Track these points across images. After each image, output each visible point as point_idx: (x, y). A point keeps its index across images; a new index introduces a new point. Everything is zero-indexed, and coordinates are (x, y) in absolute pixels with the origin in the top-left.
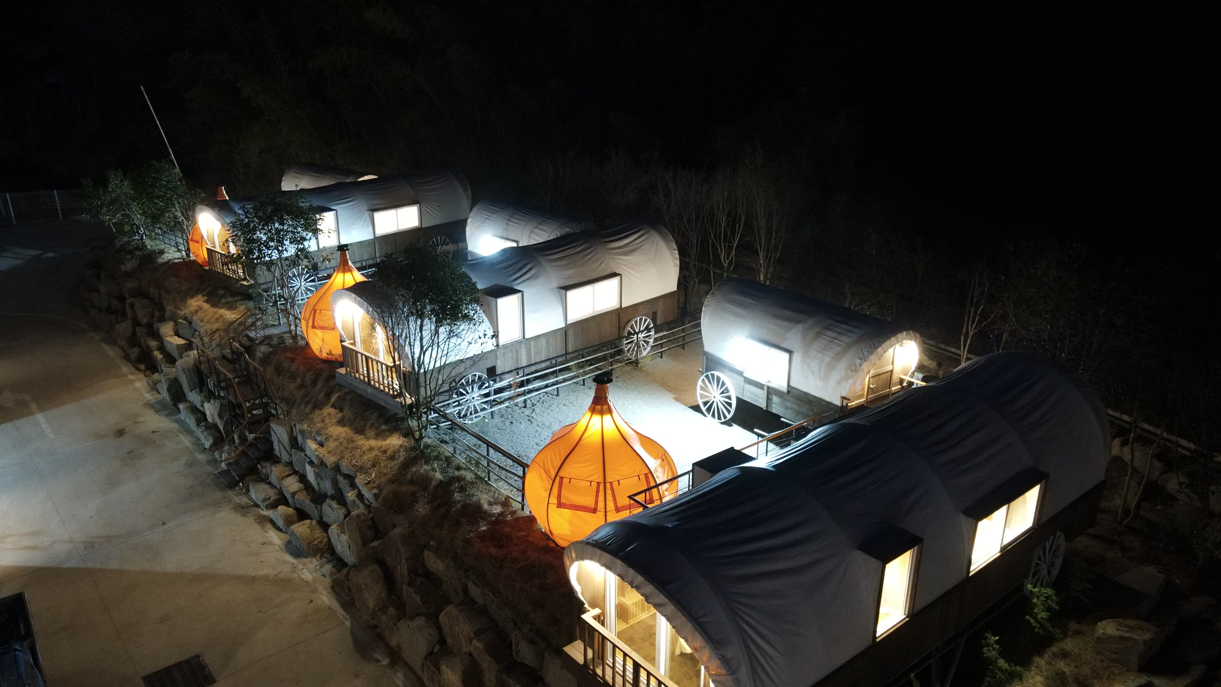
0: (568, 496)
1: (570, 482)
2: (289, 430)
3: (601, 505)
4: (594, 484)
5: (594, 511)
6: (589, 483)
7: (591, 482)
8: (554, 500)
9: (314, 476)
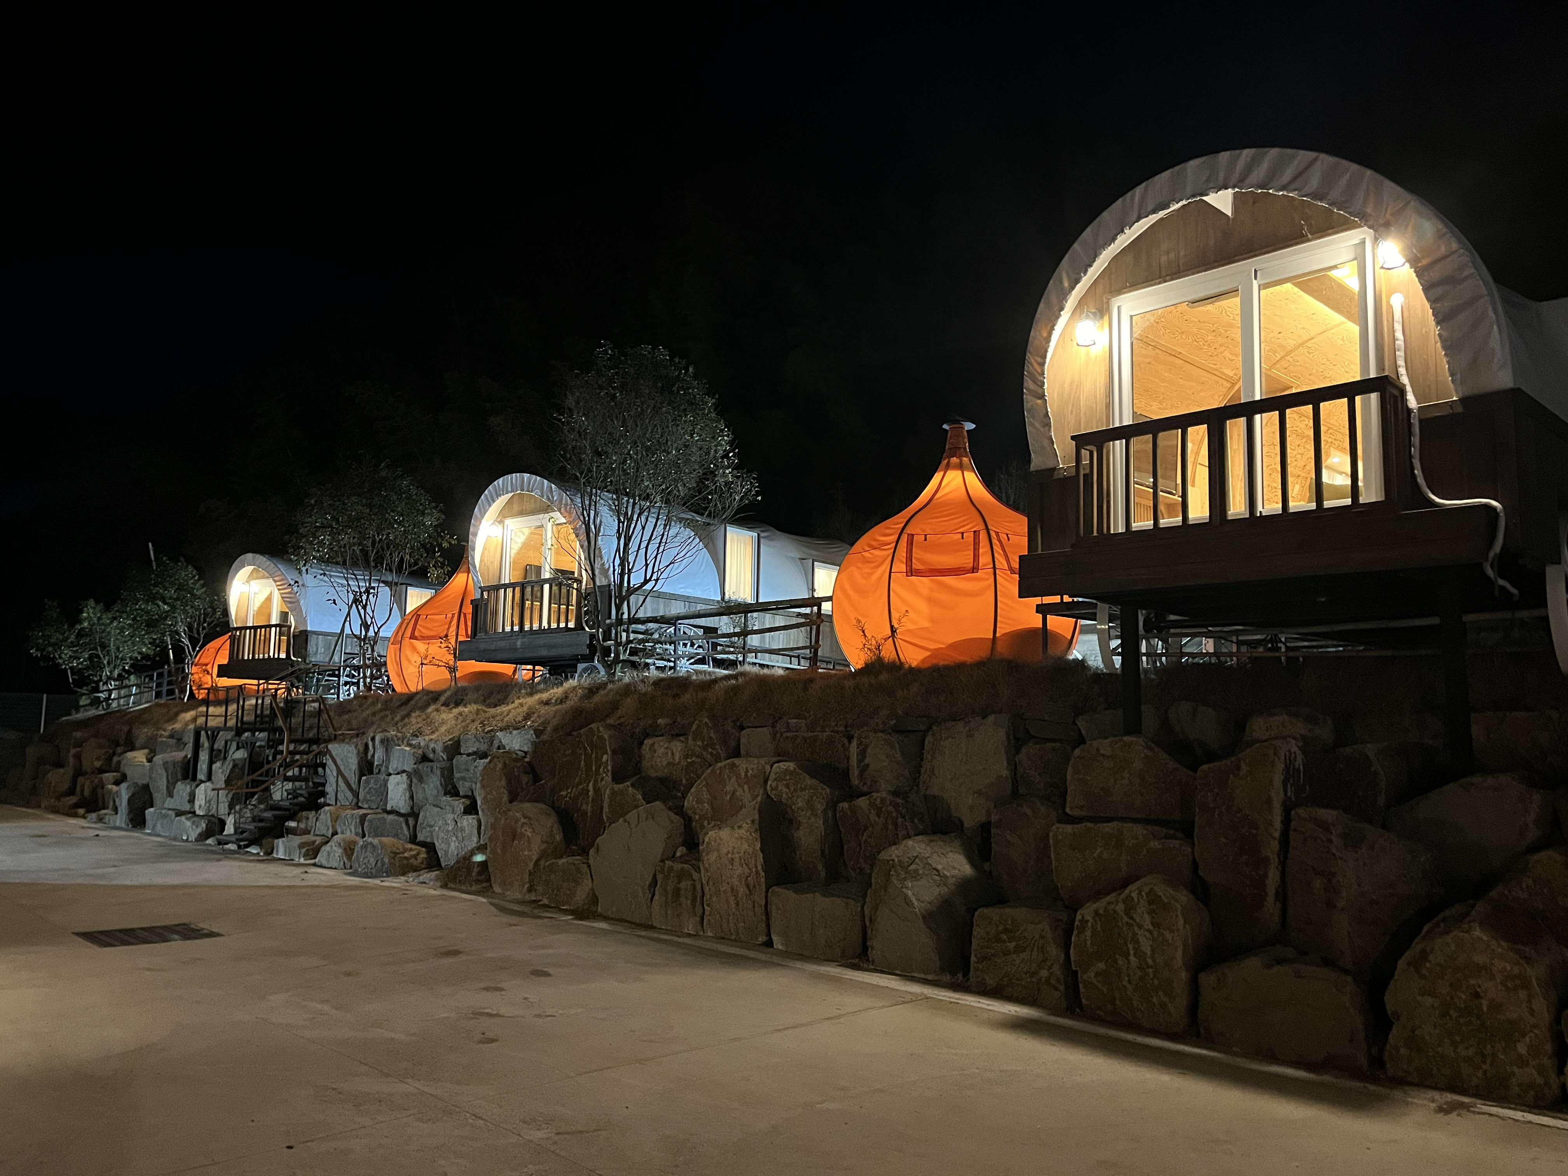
0: (923, 557)
1: (926, 540)
2: (361, 749)
3: (985, 559)
4: (969, 537)
5: (975, 569)
6: (960, 535)
7: (963, 533)
8: (900, 567)
9: (405, 786)
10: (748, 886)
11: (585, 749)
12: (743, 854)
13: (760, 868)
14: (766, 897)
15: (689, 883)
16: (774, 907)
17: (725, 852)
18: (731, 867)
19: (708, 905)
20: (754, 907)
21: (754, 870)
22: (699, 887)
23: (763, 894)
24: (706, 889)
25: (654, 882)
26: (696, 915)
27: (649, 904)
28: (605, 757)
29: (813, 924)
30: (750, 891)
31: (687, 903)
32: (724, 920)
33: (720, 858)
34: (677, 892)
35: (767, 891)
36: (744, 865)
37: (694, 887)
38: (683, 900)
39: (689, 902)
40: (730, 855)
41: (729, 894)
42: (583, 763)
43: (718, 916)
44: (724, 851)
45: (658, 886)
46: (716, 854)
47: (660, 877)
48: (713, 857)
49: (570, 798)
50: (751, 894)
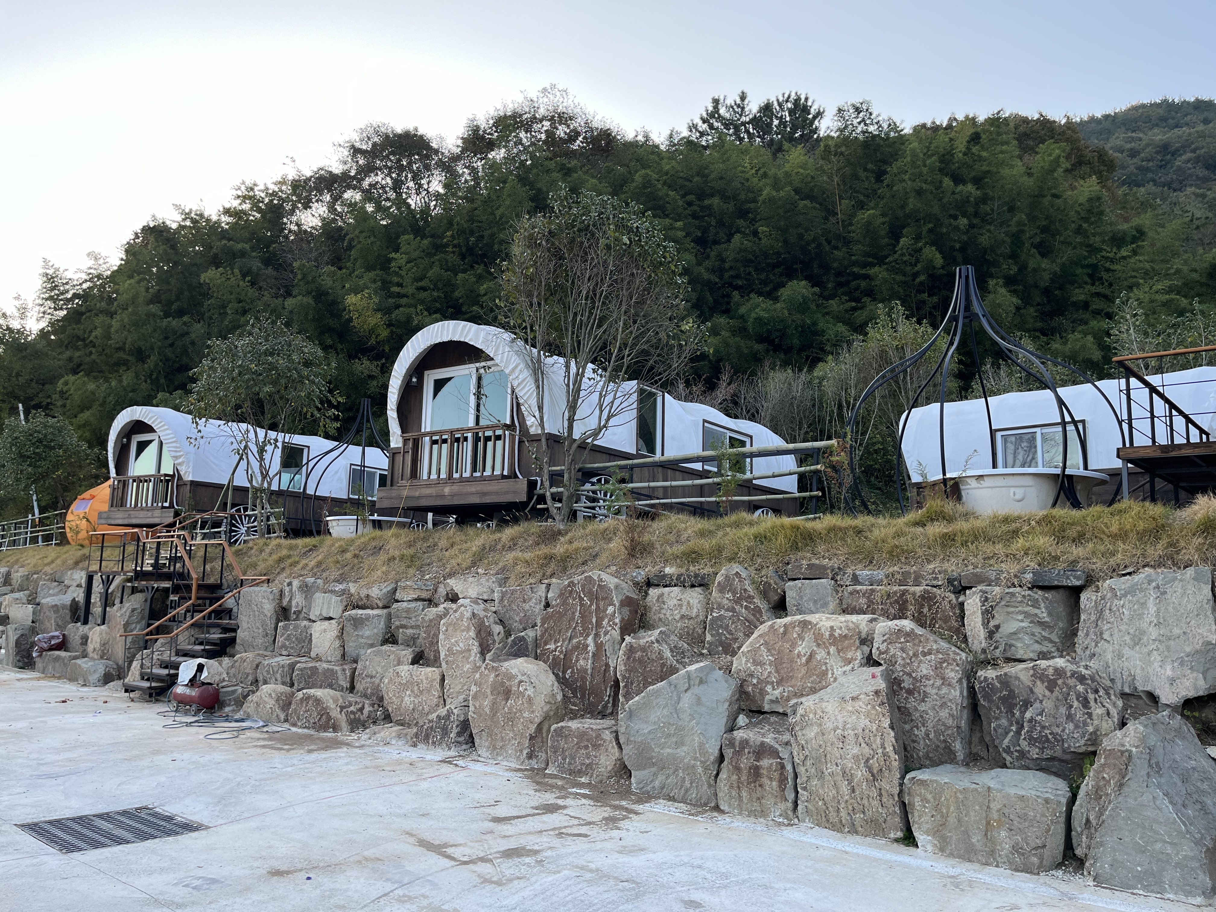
2: (276, 595)
9: (335, 633)
10: (870, 769)
11: (581, 599)
12: (861, 730)
13: (889, 749)
14: (901, 785)
15: (774, 761)
16: (917, 799)
17: (831, 727)
18: (841, 745)
19: (805, 789)
20: (881, 795)
21: (880, 751)
22: (789, 767)
23: (896, 782)
24: (801, 770)
25: (721, 758)
26: (786, 800)
27: (712, 782)
28: (610, 609)
29: (988, 823)
30: (873, 775)
31: (771, 785)
32: (831, 809)
33: (823, 734)
34: (755, 773)
35: (903, 777)
36: (863, 745)
37: (783, 767)
38: (765, 781)
39: (774, 784)
40: (838, 731)
41: (840, 778)
42: (577, 614)
43: (820, 803)
44: (829, 725)
45: (725, 763)
46: (816, 729)
47: (728, 753)
48: (811, 733)
49: (561, 652)
50: (875, 779)
